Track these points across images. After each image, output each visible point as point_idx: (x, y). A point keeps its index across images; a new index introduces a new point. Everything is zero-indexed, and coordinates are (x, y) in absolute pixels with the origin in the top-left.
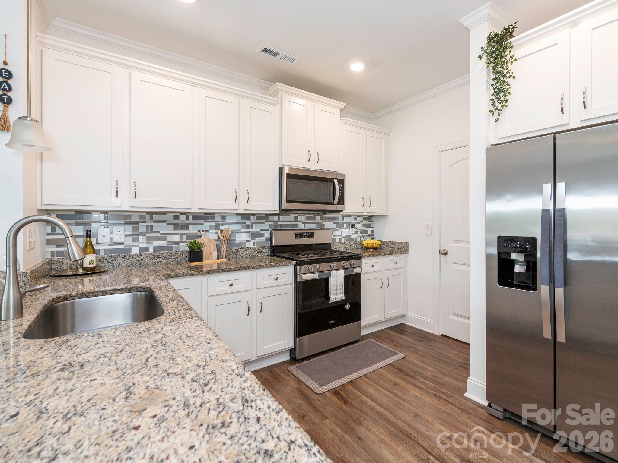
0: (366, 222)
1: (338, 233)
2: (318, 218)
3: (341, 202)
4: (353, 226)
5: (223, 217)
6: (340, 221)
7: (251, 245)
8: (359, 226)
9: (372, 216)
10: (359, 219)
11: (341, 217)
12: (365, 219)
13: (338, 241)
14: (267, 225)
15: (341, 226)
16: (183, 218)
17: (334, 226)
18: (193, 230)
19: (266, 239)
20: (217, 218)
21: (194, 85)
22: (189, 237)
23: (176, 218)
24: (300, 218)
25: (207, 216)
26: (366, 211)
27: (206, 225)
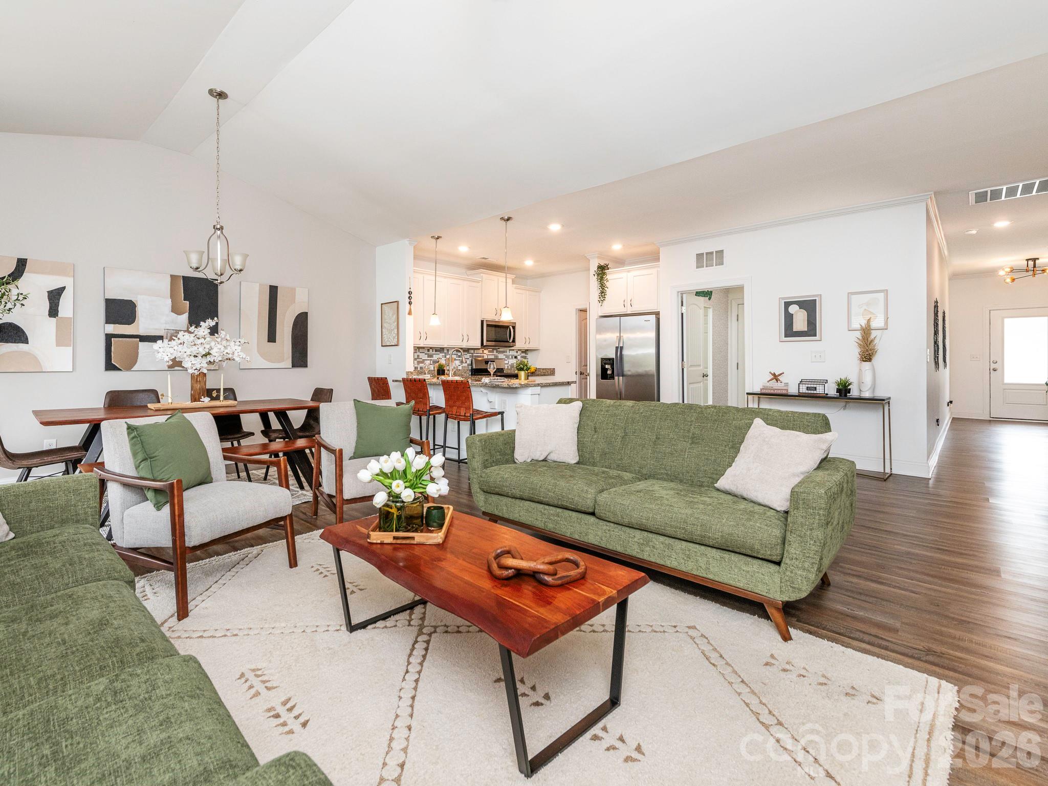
0: (523, 355)
1: (506, 362)
2: (495, 351)
3: (514, 341)
4: (516, 357)
5: (448, 350)
6: (508, 353)
7: (460, 368)
8: (519, 357)
9: (528, 350)
10: (519, 352)
11: (508, 351)
12: (523, 352)
13: (506, 368)
14: (468, 356)
15: (507, 357)
16: (431, 350)
17: (504, 357)
18: (435, 357)
19: (468, 365)
20: (446, 351)
21: (445, 277)
22: (435, 362)
23: (428, 350)
24: (485, 351)
25: (441, 350)
26: (526, 347)
27: (441, 355)
